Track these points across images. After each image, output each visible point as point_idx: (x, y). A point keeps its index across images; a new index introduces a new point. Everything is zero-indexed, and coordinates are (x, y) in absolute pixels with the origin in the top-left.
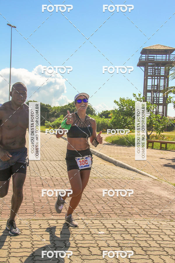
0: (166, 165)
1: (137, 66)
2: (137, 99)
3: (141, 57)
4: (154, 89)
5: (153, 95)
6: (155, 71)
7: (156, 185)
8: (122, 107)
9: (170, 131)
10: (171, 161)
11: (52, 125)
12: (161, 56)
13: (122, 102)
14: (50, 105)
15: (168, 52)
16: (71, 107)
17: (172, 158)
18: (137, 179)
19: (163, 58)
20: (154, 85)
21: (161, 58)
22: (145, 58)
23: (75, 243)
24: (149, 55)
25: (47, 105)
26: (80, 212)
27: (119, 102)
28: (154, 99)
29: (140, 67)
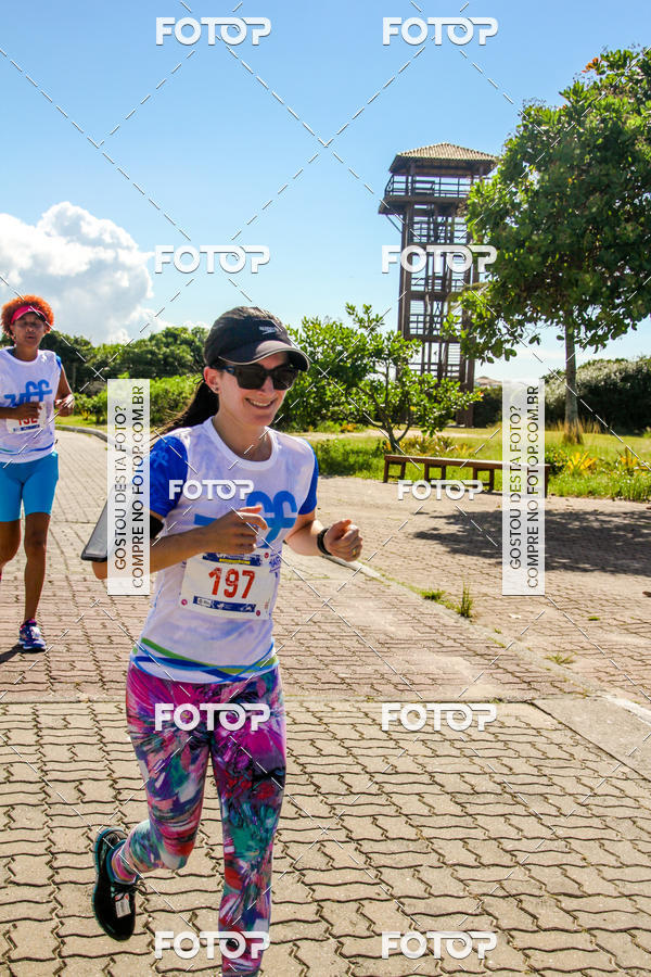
0: (421, 535)
1: (380, 212)
2: (361, 321)
3: (392, 182)
4: (433, 289)
5: (429, 307)
6: (435, 230)
7: (368, 595)
8: (309, 349)
9: (485, 427)
10: (445, 520)
11: (94, 407)
12: (455, 181)
13: (310, 333)
14: (86, 338)
15: (478, 170)
16: (156, 345)
17: (450, 513)
18: (317, 578)
19: (461, 188)
20: (435, 277)
21: (455, 188)
22: (403, 186)
23: (42, 771)
24: (418, 178)
25: (76, 341)
26: (90, 679)
27: (300, 331)
28: (432, 322)
29: (391, 216)
